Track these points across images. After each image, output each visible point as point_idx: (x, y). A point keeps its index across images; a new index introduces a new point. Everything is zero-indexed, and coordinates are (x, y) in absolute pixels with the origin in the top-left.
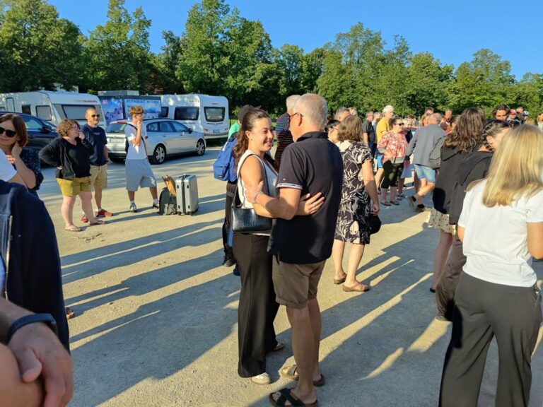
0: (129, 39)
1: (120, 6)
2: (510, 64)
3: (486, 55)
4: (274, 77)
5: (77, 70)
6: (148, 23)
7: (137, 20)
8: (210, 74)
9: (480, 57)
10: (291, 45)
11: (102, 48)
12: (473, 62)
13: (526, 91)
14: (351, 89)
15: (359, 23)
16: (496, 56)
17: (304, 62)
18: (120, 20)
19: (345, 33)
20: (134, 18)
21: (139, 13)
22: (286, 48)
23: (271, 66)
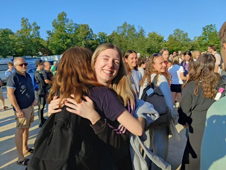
0: (31, 35)
1: (26, 22)
2: (188, 34)
3: (178, 31)
4: (95, 45)
5: (8, 49)
6: (39, 28)
7: (34, 27)
8: (63, 47)
9: (176, 32)
10: (101, 32)
11: (19, 39)
12: (173, 34)
13: (195, 44)
14: (125, 48)
15: (125, 22)
16: (182, 31)
17: (107, 39)
18: (27, 27)
19: (121, 26)
20: (32, 26)
21: (35, 24)
22: (100, 34)
23: (94, 41)
